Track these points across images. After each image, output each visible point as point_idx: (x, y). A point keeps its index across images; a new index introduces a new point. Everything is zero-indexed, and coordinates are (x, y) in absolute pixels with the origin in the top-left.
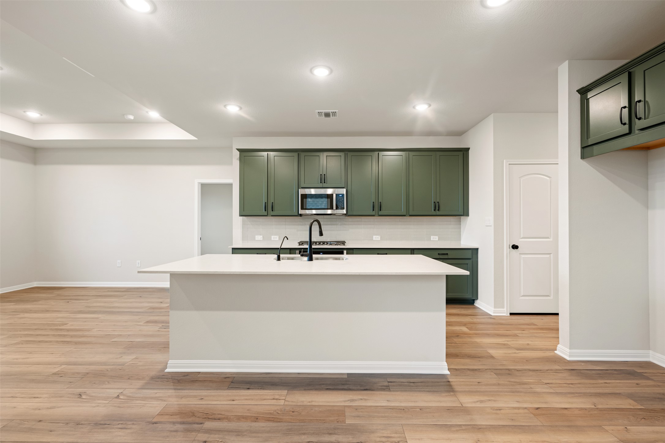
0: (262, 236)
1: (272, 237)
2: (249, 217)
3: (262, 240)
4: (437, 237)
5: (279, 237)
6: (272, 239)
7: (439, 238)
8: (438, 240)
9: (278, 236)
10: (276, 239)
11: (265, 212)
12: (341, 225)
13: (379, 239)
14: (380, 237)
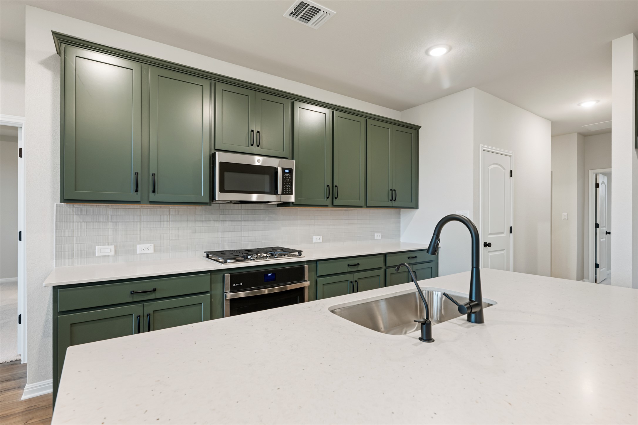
0: (112, 247)
1: (139, 247)
2: (76, 205)
3: (112, 256)
4: (380, 235)
5: (154, 247)
6: (139, 251)
7: (382, 235)
8: (382, 238)
9: (153, 245)
10: (147, 251)
11: (136, 193)
12: (269, 220)
13: (321, 241)
14: (321, 238)
